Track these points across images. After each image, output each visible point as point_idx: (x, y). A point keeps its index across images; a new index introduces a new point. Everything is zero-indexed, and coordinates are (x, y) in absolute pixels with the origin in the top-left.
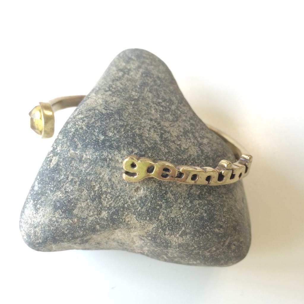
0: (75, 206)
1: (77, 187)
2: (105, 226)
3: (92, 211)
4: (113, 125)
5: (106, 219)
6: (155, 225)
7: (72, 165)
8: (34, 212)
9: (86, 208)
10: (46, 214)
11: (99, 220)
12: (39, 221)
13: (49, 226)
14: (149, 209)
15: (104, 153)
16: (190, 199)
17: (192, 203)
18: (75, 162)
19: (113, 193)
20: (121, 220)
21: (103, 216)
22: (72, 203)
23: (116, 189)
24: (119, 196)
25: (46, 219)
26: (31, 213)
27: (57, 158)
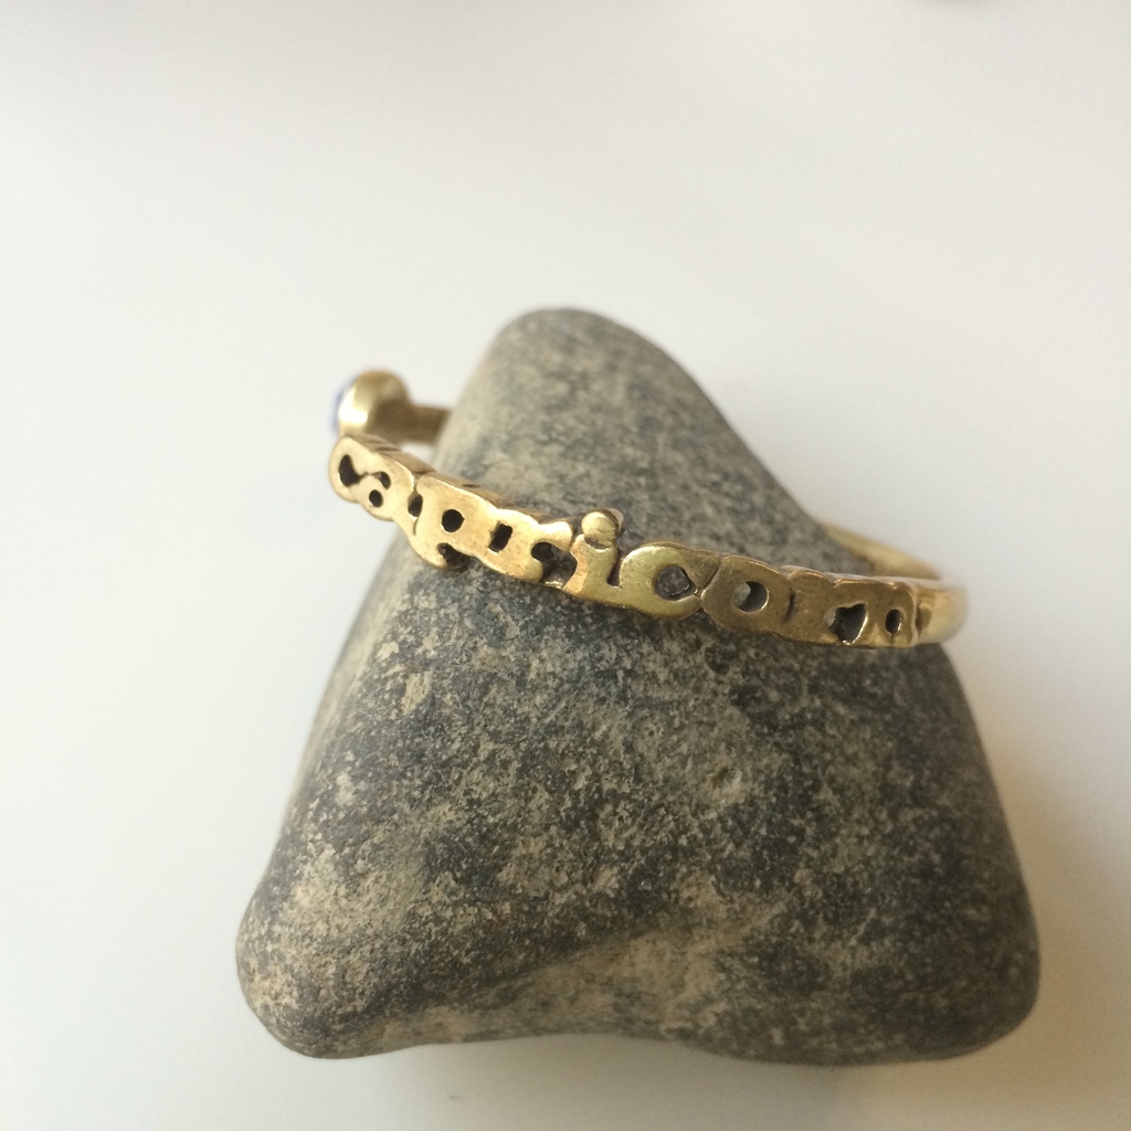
0: (504, 857)
1: (510, 780)
2: (608, 925)
3: (566, 868)
6: (779, 908)
7: (491, 701)
8: (343, 891)
9: (544, 858)
10: (392, 892)
11: (591, 901)
12: (362, 925)
13: (403, 942)
14: (763, 848)
15: (605, 651)
17: (897, 820)
18: (503, 689)
19: (639, 797)
20: (665, 896)
21: (604, 886)
22: (495, 843)
23: (648, 779)
24: (659, 806)
25: (392, 912)
26: (326, 894)
27: (428, 677)
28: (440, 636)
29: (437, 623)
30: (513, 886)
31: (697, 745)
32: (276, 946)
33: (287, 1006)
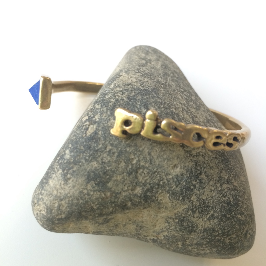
0: (110, 179)
1: (114, 158)
2: (137, 204)
3: (127, 185)
4: (153, 101)
5: (139, 195)
6: (186, 206)
8: (63, 183)
9: (121, 181)
10: (77, 185)
11: (133, 196)
12: (67, 193)
13: (78, 199)
14: (184, 188)
16: (220, 182)
17: (222, 187)
19: (150, 168)
20: (154, 198)
21: (137, 192)
22: (108, 175)
23: (154, 163)
24: (155, 172)
25: (76, 191)
26: (58, 183)
27: (95, 126)
28: (100, 115)
29: (100, 112)
30: (111, 188)
31: (169, 156)
32: (42, 196)
33: (43, 214)
